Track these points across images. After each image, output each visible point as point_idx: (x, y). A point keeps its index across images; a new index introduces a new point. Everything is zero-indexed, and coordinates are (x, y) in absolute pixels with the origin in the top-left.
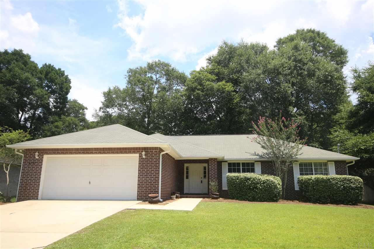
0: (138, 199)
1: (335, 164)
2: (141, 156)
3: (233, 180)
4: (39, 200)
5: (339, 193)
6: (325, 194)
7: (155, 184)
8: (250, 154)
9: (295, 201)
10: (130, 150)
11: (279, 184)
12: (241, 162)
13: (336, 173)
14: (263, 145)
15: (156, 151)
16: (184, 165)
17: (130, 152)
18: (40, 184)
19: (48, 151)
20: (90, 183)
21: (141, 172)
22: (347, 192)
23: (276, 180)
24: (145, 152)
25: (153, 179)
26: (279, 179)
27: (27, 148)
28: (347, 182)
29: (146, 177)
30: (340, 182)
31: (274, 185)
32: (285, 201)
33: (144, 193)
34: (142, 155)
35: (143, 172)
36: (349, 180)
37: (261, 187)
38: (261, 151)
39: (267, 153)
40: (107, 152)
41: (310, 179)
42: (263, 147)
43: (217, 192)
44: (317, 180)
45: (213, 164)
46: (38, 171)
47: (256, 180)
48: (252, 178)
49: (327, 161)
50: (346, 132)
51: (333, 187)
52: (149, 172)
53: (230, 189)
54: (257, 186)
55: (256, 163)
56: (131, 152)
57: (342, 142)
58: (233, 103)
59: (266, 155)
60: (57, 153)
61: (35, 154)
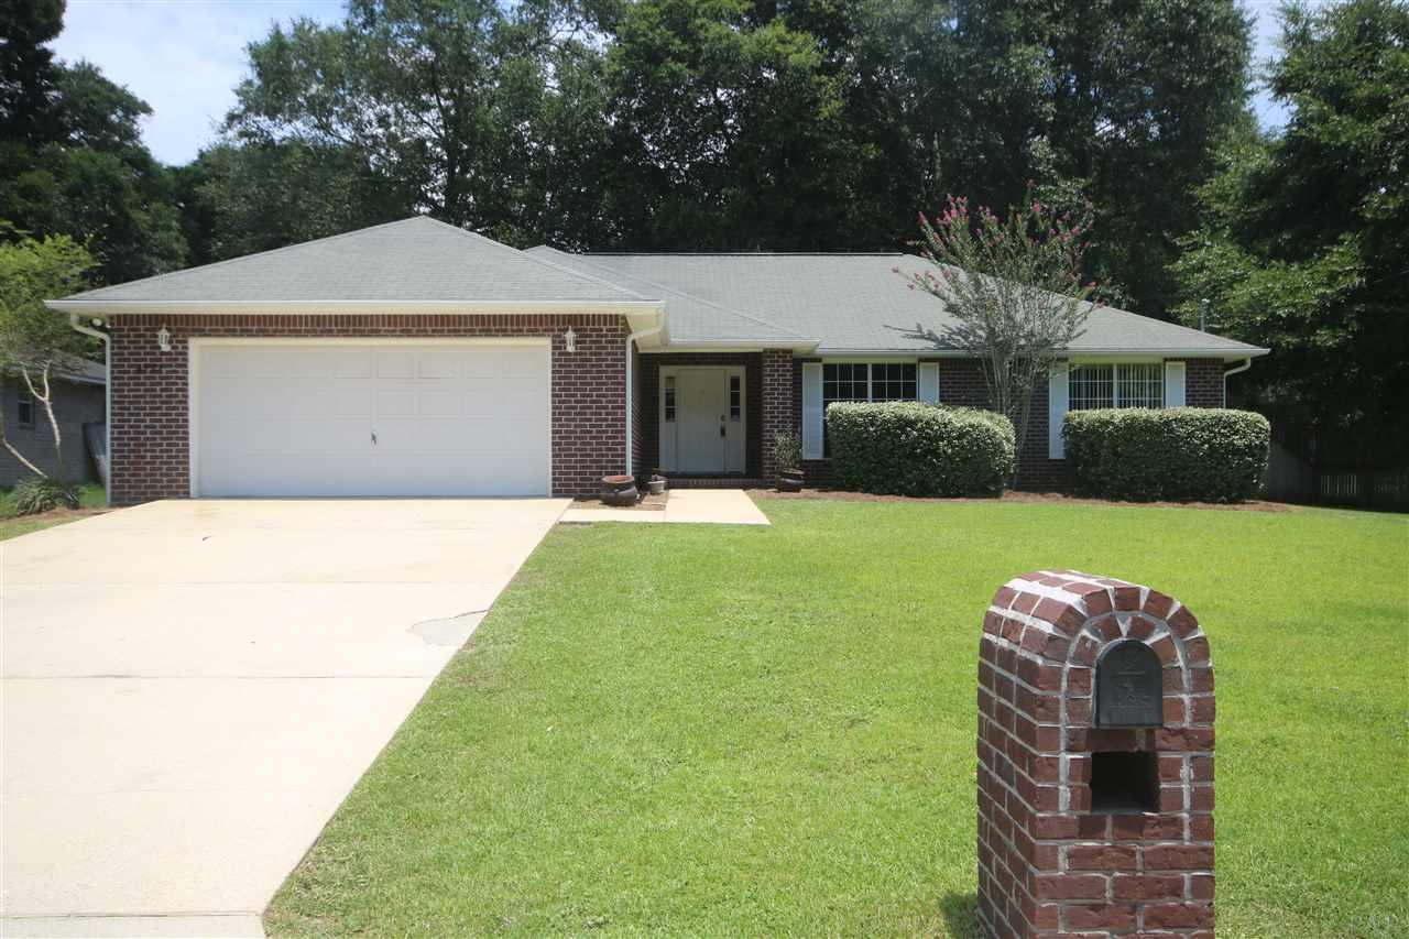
0: (557, 494)
1: (1187, 369)
2: (558, 346)
3: (856, 424)
4: (193, 499)
5: (1194, 468)
6: (1151, 470)
7: (613, 444)
8: (903, 333)
9: (1051, 494)
10: (518, 324)
11: (1008, 440)
12: (870, 362)
13: (1187, 400)
14: (952, 300)
15: (614, 327)
16: (658, 371)
17: (518, 333)
18: (191, 442)
19: (205, 325)
20: (374, 438)
21: (564, 402)
22: (1218, 464)
23: (996, 425)
24: (575, 331)
25: (607, 426)
26: (1008, 421)
27: (122, 312)
28: (1222, 431)
29: (581, 420)
30: (1203, 430)
31: (992, 443)
32: (1021, 495)
33: (576, 473)
34: (564, 342)
35: (570, 402)
36: (1230, 425)
37: (950, 451)
38: (940, 321)
39: (960, 330)
40: (434, 331)
41: (1107, 423)
42: (952, 309)
43: (798, 466)
44: (1131, 426)
45: (778, 371)
46: (176, 396)
47: (936, 428)
48: (922, 421)
49: (1161, 361)
50: (1233, 252)
51: (1177, 448)
52: (591, 402)
53: (844, 458)
54: (938, 448)
55: (922, 364)
56: (521, 331)
57: (1215, 290)
58: (817, 118)
59: (959, 338)
60: (242, 331)
61: (156, 336)
